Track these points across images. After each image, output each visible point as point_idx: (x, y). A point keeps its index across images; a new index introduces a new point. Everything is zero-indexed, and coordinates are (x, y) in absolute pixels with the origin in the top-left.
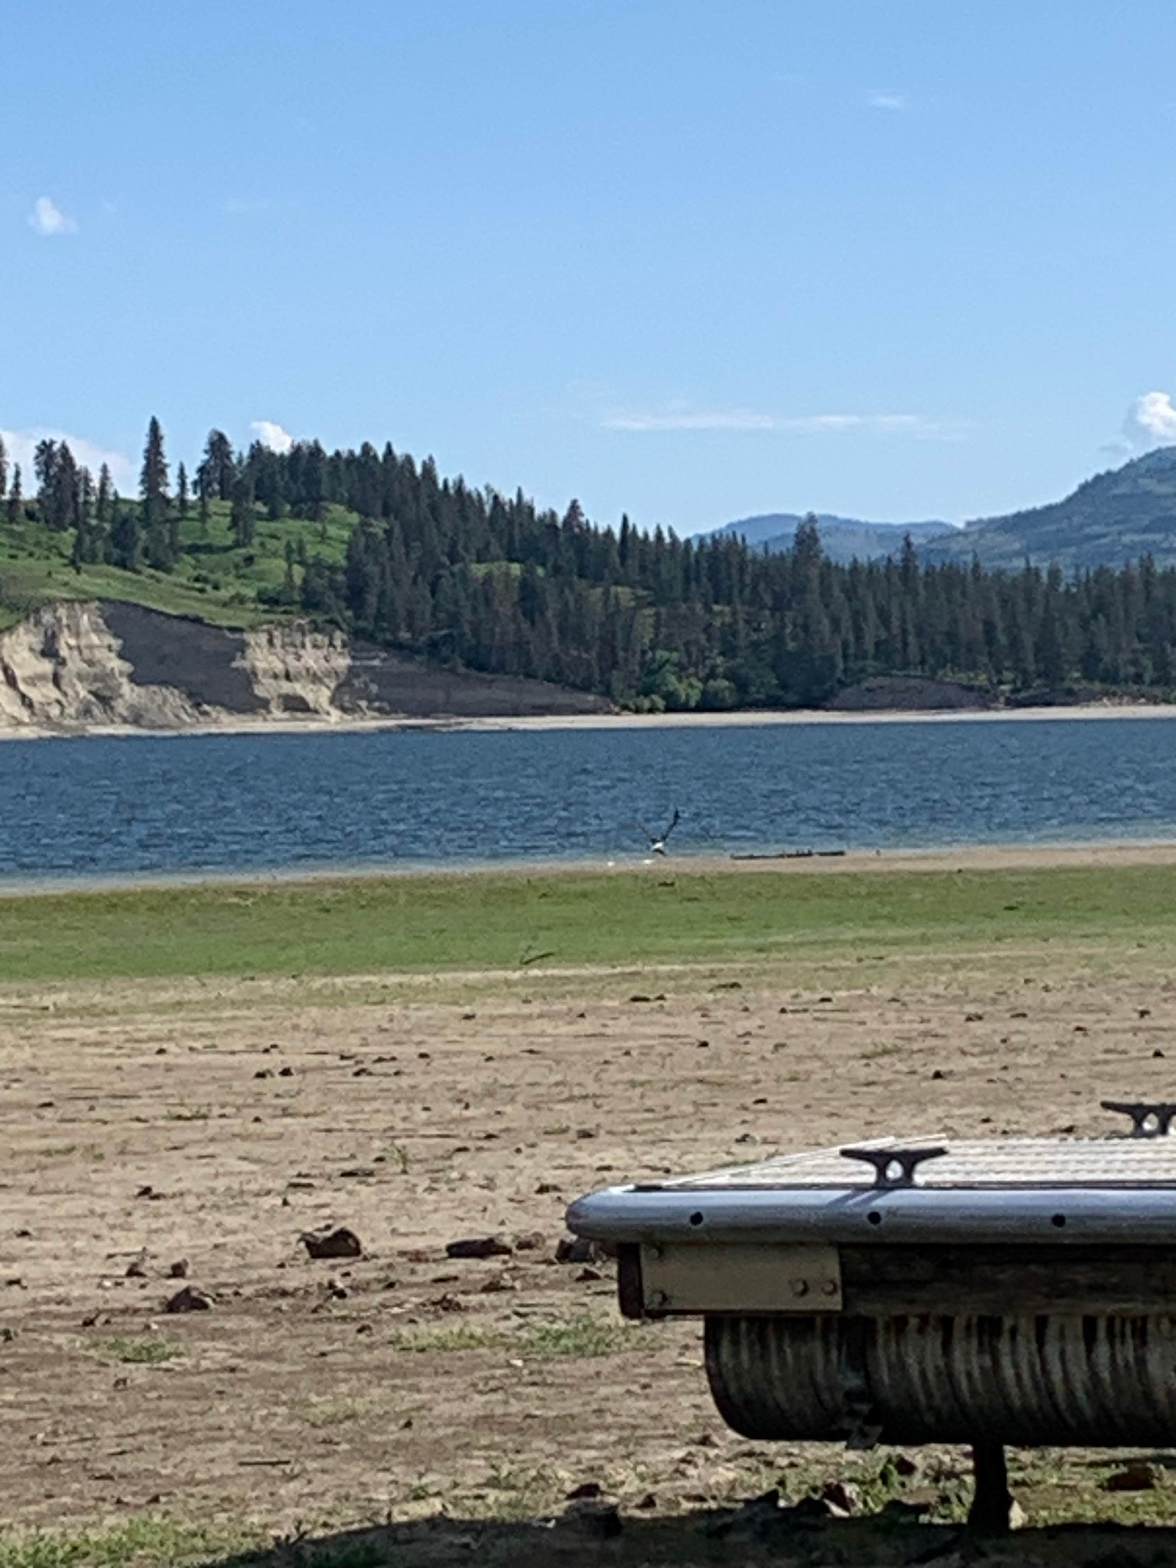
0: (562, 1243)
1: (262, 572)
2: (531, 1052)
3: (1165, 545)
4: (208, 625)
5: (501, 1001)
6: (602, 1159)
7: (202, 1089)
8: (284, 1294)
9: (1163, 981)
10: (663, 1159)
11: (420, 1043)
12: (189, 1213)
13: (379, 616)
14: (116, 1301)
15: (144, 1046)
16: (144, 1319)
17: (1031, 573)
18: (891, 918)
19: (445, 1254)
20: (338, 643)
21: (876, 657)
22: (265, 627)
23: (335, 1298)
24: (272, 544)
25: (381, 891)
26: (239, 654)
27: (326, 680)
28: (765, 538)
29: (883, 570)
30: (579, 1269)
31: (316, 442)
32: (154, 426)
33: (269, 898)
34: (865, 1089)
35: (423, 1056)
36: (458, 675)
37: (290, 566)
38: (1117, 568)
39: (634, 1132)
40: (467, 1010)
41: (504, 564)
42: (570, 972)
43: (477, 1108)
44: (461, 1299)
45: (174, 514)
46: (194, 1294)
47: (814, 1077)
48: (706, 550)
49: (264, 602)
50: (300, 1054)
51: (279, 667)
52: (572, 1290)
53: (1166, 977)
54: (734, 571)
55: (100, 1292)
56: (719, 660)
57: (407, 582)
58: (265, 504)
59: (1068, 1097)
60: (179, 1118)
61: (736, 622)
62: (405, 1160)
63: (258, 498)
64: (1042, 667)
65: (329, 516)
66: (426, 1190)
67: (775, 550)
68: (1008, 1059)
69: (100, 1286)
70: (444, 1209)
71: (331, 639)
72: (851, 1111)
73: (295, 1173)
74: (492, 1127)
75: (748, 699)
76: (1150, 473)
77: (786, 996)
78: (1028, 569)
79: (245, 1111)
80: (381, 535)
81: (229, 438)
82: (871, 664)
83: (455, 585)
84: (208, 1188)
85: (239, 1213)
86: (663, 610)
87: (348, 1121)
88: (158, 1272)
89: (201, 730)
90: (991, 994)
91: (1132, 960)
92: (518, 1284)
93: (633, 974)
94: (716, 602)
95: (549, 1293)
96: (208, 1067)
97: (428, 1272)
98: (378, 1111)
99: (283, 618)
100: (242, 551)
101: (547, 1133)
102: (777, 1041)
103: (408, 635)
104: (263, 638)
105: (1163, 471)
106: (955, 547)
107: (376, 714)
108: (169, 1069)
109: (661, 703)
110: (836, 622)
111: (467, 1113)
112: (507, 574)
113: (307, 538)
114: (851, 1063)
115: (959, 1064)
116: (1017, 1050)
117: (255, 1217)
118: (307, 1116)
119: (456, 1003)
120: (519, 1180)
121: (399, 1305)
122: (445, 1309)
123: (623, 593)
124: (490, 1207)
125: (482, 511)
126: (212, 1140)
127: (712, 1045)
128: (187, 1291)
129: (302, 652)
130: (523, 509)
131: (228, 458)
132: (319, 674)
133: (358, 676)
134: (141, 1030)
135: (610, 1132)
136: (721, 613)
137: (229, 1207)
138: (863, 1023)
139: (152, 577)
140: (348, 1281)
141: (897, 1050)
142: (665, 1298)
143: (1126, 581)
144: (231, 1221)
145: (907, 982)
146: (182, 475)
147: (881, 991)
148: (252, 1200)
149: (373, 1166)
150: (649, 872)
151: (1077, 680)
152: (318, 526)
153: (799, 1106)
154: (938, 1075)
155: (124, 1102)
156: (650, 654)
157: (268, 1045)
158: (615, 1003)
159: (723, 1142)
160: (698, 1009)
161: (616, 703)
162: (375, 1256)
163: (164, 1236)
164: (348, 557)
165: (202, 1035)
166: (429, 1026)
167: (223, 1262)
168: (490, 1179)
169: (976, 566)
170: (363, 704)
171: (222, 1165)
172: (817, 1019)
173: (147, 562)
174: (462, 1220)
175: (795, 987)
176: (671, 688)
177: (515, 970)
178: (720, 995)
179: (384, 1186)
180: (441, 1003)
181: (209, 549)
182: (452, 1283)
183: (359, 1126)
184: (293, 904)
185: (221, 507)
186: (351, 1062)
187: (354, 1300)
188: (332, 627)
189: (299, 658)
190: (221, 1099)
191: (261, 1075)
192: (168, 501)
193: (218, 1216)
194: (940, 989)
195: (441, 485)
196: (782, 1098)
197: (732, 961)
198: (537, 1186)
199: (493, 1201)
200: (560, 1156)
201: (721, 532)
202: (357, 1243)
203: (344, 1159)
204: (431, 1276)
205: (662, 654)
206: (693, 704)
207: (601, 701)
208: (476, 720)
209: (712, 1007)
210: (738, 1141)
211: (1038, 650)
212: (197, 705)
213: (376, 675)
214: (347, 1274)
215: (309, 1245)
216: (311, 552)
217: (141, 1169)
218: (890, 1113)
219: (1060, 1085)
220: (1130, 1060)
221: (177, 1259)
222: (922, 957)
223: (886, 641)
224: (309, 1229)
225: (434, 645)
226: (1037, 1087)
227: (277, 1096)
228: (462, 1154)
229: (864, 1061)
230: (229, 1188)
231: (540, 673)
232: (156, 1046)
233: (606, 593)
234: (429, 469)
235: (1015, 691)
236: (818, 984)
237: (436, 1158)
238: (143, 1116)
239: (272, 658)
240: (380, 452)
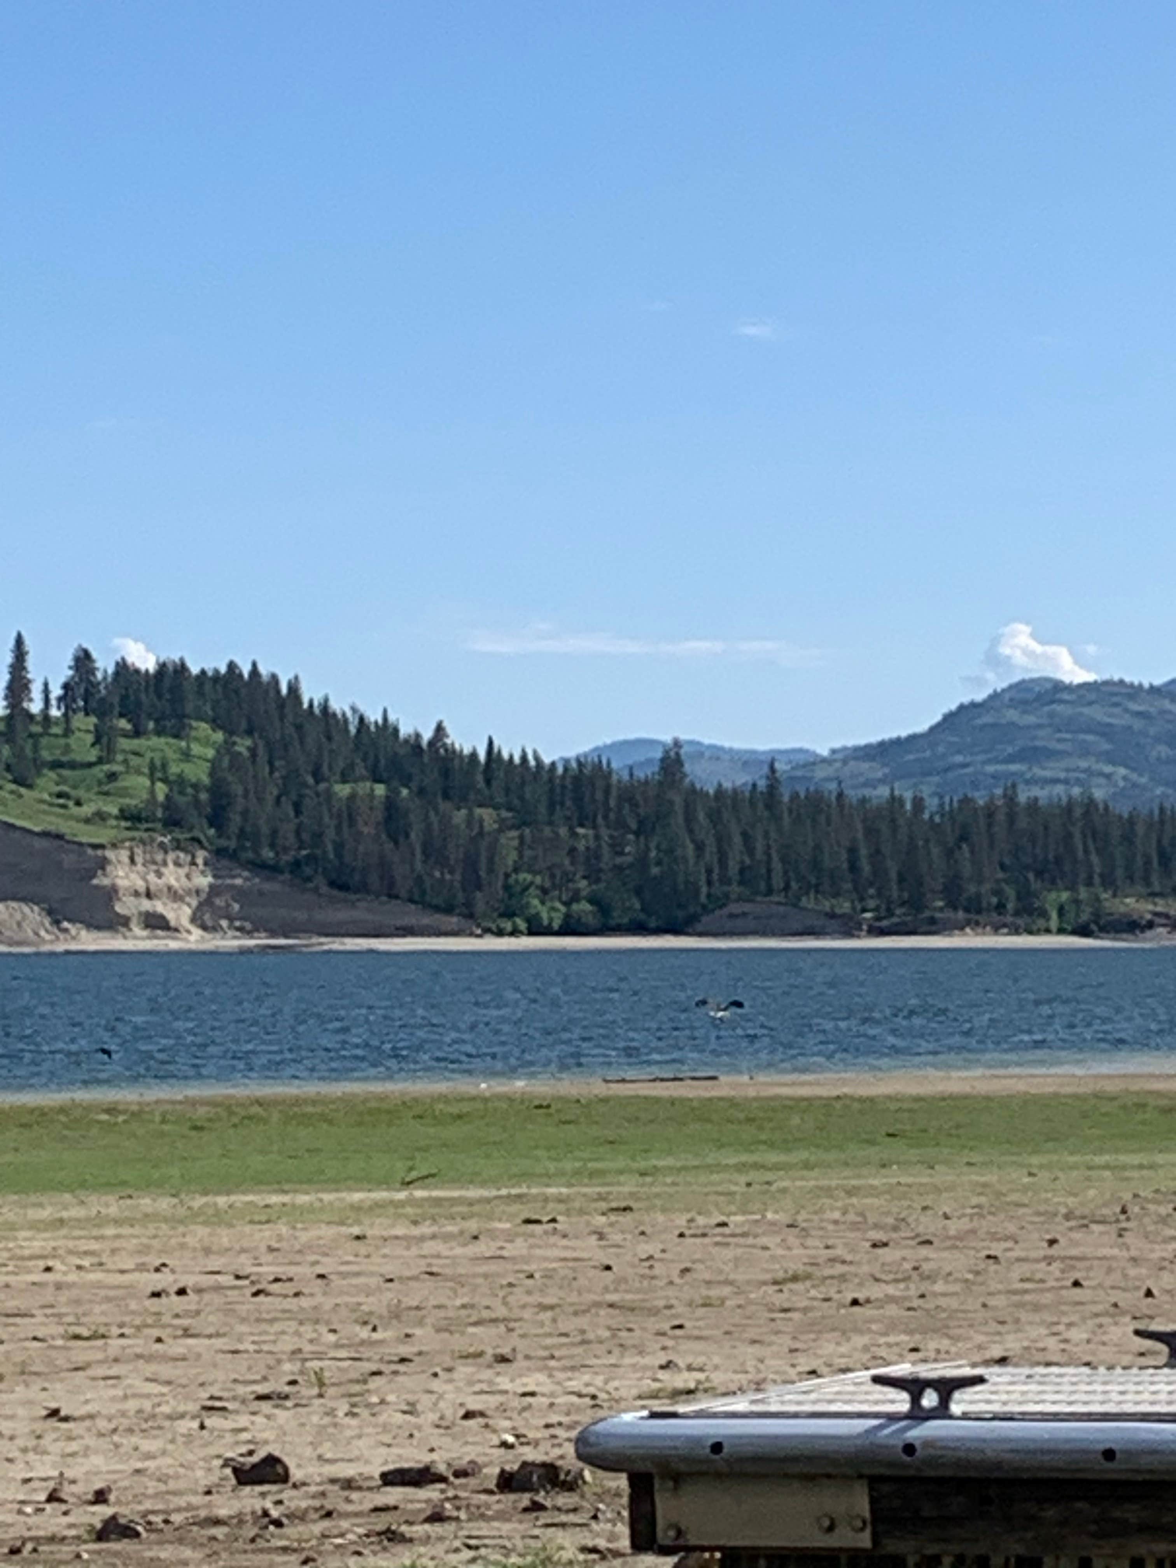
0: (503, 1471)
1: (126, 788)
2: (431, 1274)
3: (1028, 776)
4: (68, 842)
5: (389, 1222)
6: (525, 1385)
7: (97, 1309)
8: (217, 1522)
9: (1063, 1210)
10: (587, 1385)
11: (316, 1263)
12: (103, 1435)
13: (242, 834)
14: (38, 1528)
15: (31, 1263)
16: (73, 1548)
17: (895, 801)
18: (771, 1145)
19: (380, 1482)
20: (200, 861)
21: (741, 883)
22: (127, 844)
23: (272, 1528)
24: (134, 761)
25: (255, 1110)
26: (100, 872)
27: (188, 899)
28: (630, 762)
29: (747, 794)
30: (525, 1499)
31: (182, 660)
32: (19, 641)
33: (137, 1115)
34: (782, 1315)
35: (321, 1276)
36: (320, 895)
37: (153, 783)
38: (980, 799)
39: (552, 1357)
40: (356, 1230)
41: (368, 784)
42: (456, 1194)
43: (385, 1330)
44: (404, 1528)
45: (36, 729)
46: (122, 1521)
47: (728, 1303)
48: (571, 773)
49: (126, 819)
50: (192, 1273)
51: (140, 885)
52: (521, 1522)
53: (1067, 1206)
54: (599, 795)
55: (22, 1518)
56: (583, 883)
57: (270, 799)
58: (129, 721)
59: (994, 1327)
60: (77, 1337)
61: (599, 847)
62: (321, 1384)
63: (121, 715)
64: (906, 895)
65: (193, 733)
66: (346, 1415)
67: (640, 774)
68: (925, 1287)
69: (20, 1512)
70: (368, 1435)
71: (194, 857)
72: (773, 1338)
73: (208, 1395)
74: (405, 1350)
75: (612, 923)
76: (1014, 703)
77: (681, 1221)
78: (893, 797)
79: (147, 1331)
80: (246, 753)
81: (94, 655)
82: (735, 889)
83: (320, 804)
84: (119, 1411)
85: (155, 1437)
86: (527, 831)
87: (253, 1342)
88: (79, 1498)
89: (60, 947)
90: (890, 1220)
91: (1025, 1189)
92: (463, 1515)
93: (519, 1196)
94: (582, 825)
95: (496, 1524)
96: (99, 1285)
97: (366, 1501)
98: (283, 1333)
99: (145, 835)
100: (106, 767)
101: (461, 1357)
102: (683, 1266)
103: (271, 854)
104: (124, 855)
105: (1025, 702)
106: (820, 773)
107: (238, 934)
108: (59, 1286)
109: (522, 925)
110: (700, 848)
111: (375, 1336)
112: (371, 795)
113: (171, 755)
114: (764, 1288)
115: (875, 1291)
116: (930, 1278)
117: (173, 1441)
118: (210, 1336)
119: (342, 1223)
120: (442, 1404)
121: (342, 1535)
122: (389, 1540)
123: (486, 814)
124: (416, 1434)
125: (347, 730)
126: (116, 1360)
127: (615, 1269)
128: (114, 1518)
129: (163, 870)
130: (388, 729)
131: (94, 674)
132: (181, 892)
133: (218, 895)
134: (21, 1247)
135: (527, 1357)
136: (585, 836)
137: (143, 1431)
138: (765, 1248)
139: (12, 792)
140: (281, 1508)
141: (808, 1277)
142: (680, 1533)
143: (990, 812)
144: (148, 1445)
145: (803, 1207)
146: (46, 691)
147: (777, 1217)
148: (167, 1424)
149: (287, 1389)
150: (523, 1093)
151: (941, 909)
152: (183, 744)
153: (717, 1333)
154: (855, 1302)
155: (18, 1320)
156: (514, 876)
157: (157, 1263)
158: (508, 1225)
159: (645, 1368)
160: (595, 1232)
161: (478, 926)
162: (304, 1484)
163: (80, 1460)
164: (211, 775)
165: (86, 1253)
166: (319, 1246)
167: (146, 1488)
168: (412, 1404)
169: (840, 795)
170: (224, 923)
171: (130, 1386)
172: (717, 1244)
173: (10, 777)
174: (389, 1446)
175: (689, 1211)
176: (533, 911)
177: (399, 1190)
178: (613, 1218)
179: (300, 1409)
180: (329, 1223)
181: (73, 765)
182: (392, 1513)
183: (265, 1348)
184: (164, 1121)
185: (84, 722)
186: (246, 1282)
187: (293, 1531)
188: (196, 844)
189: (159, 875)
190: (119, 1319)
191: (156, 1295)
192: (31, 717)
193: (134, 1440)
194: (837, 1215)
195: (306, 705)
196: (701, 1323)
197: (619, 1184)
198: (462, 1412)
199: (419, 1428)
200: (480, 1381)
201: (586, 755)
202: (286, 1469)
203: (255, 1382)
204: (368, 1506)
205: (525, 877)
206: (556, 926)
207: (464, 923)
208: (337, 940)
209: (606, 1230)
210: (662, 1367)
211: (901, 879)
212: (57, 922)
213: (240, 894)
214: (279, 1502)
215: (235, 1471)
216: (174, 769)
217: (44, 1389)
218: (814, 1340)
219: (982, 1314)
220: (1049, 1290)
221: (99, 1485)
222: (812, 1183)
223: (749, 867)
224: (230, 1455)
225: (296, 865)
226: (960, 1315)
227: (177, 1316)
228: (377, 1378)
229: (777, 1288)
230: (140, 1411)
231: (403, 894)
232: (42, 1264)
233: (471, 814)
234: (294, 689)
235: (878, 919)
236: (712, 1208)
237: (351, 1381)
238: (40, 1335)
239: (133, 876)
240: (246, 671)
